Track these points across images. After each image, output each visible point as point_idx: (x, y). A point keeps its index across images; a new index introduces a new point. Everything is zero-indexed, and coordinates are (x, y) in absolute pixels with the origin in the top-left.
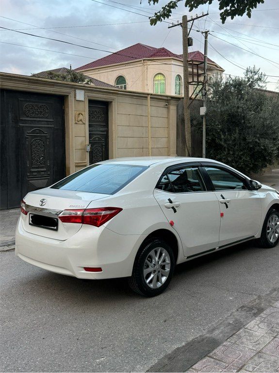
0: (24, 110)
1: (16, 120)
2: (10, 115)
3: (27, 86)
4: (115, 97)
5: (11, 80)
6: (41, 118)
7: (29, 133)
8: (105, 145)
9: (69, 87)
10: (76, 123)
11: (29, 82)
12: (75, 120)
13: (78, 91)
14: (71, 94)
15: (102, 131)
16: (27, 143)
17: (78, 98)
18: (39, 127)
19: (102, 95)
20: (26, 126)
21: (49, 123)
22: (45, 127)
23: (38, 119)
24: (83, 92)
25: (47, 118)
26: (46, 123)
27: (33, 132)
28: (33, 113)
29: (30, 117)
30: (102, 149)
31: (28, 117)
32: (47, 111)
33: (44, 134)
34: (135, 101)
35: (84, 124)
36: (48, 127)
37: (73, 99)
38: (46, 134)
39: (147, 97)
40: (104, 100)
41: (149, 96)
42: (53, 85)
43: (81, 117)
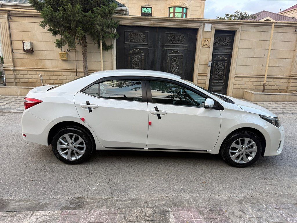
0: (168, 39)
1: (163, 46)
2: (159, 43)
3: (169, 24)
4: (239, 27)
5: (158, 21)
6: (179, 44)
7: (170, 54)
8: (227, 63)
9: (199, 22)
10: (202, 47)
11: (170, 21)
12: (202, 45)
13: (206, 25)
14: (201, 27)
15: (226, 53)
16: (168, 59)
17: (205, 30)
18: (177, 50)
19: (227, 26)
20: (169, 49)
21: (184, 47)
22: (181, 50)
23: (177, 45)
24: (210, 25)
25: (183, 44)
26: (182, 47)
27: (172, 53)
28: (174, 41)
29: (172, 44)
30: (225, 65)
31: (170, 43)
32: (183, 39)
33: (180, 54)
34: (260, 29)
35: (209, 47)
36: (183, 50)
37: (202, 30)
38: (181, 54)
39: (272, 25)
40: (229, 29)
41: (274, 24)
42: (188, 22)
43: (207, 42)
